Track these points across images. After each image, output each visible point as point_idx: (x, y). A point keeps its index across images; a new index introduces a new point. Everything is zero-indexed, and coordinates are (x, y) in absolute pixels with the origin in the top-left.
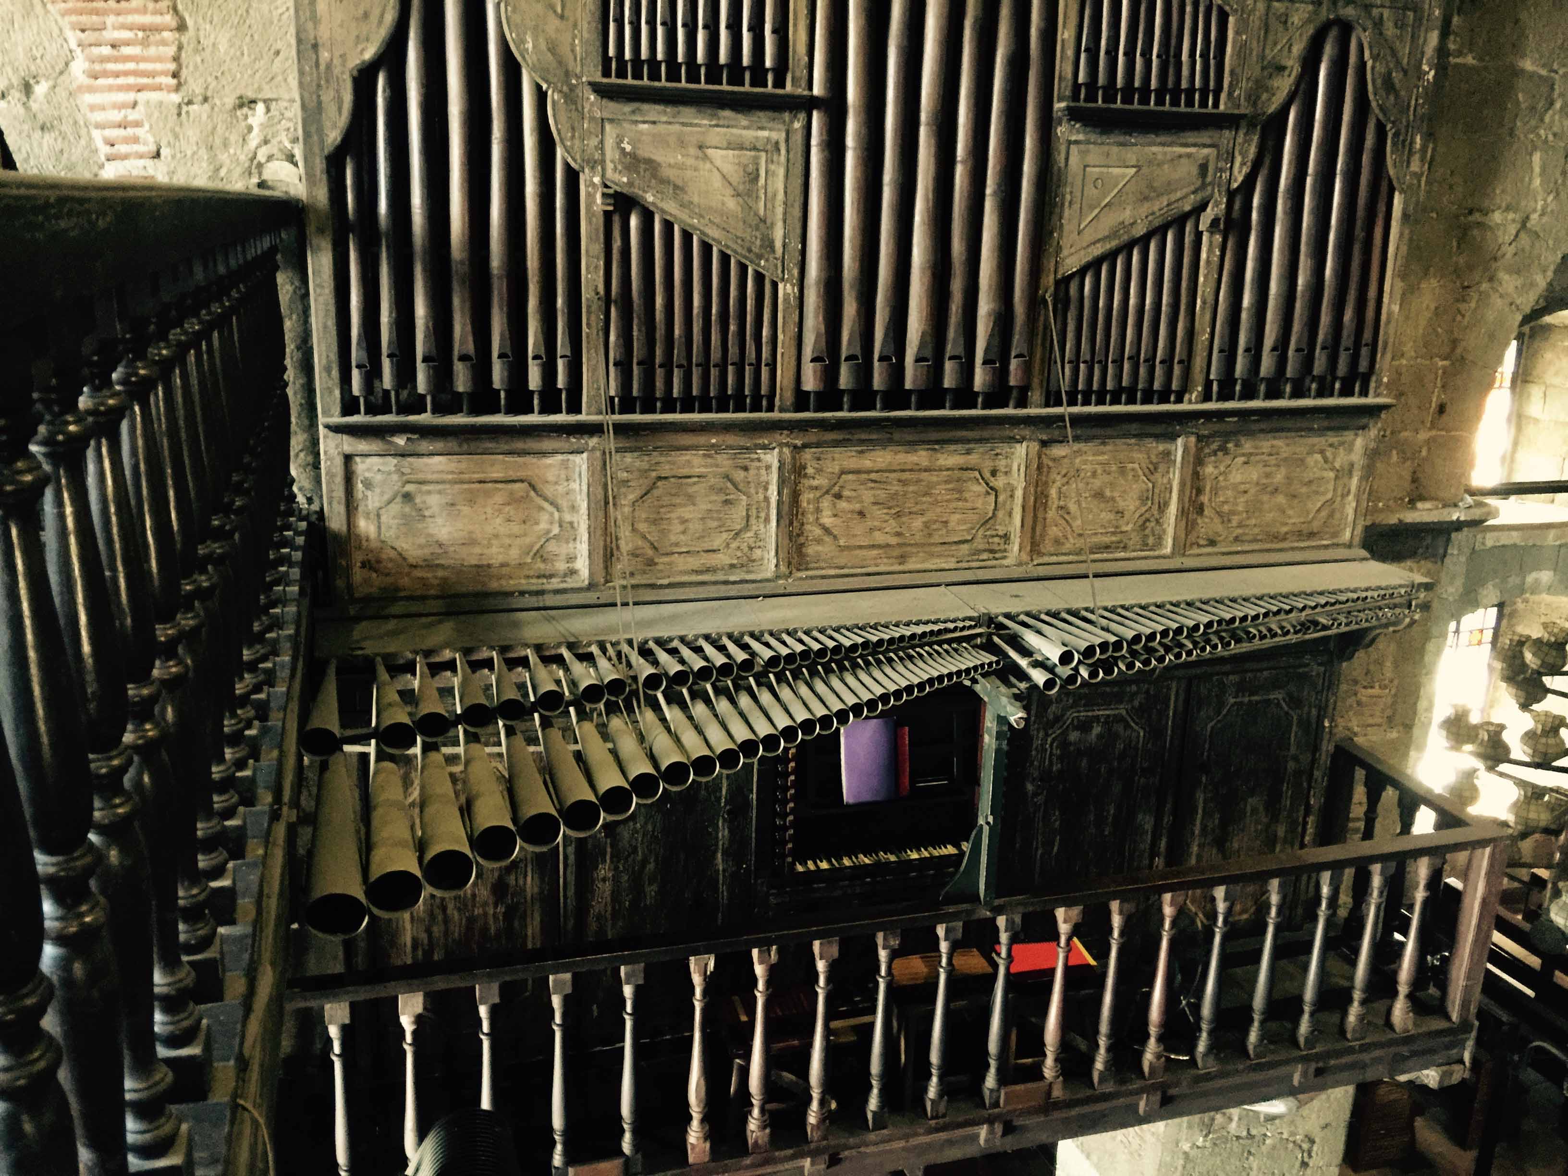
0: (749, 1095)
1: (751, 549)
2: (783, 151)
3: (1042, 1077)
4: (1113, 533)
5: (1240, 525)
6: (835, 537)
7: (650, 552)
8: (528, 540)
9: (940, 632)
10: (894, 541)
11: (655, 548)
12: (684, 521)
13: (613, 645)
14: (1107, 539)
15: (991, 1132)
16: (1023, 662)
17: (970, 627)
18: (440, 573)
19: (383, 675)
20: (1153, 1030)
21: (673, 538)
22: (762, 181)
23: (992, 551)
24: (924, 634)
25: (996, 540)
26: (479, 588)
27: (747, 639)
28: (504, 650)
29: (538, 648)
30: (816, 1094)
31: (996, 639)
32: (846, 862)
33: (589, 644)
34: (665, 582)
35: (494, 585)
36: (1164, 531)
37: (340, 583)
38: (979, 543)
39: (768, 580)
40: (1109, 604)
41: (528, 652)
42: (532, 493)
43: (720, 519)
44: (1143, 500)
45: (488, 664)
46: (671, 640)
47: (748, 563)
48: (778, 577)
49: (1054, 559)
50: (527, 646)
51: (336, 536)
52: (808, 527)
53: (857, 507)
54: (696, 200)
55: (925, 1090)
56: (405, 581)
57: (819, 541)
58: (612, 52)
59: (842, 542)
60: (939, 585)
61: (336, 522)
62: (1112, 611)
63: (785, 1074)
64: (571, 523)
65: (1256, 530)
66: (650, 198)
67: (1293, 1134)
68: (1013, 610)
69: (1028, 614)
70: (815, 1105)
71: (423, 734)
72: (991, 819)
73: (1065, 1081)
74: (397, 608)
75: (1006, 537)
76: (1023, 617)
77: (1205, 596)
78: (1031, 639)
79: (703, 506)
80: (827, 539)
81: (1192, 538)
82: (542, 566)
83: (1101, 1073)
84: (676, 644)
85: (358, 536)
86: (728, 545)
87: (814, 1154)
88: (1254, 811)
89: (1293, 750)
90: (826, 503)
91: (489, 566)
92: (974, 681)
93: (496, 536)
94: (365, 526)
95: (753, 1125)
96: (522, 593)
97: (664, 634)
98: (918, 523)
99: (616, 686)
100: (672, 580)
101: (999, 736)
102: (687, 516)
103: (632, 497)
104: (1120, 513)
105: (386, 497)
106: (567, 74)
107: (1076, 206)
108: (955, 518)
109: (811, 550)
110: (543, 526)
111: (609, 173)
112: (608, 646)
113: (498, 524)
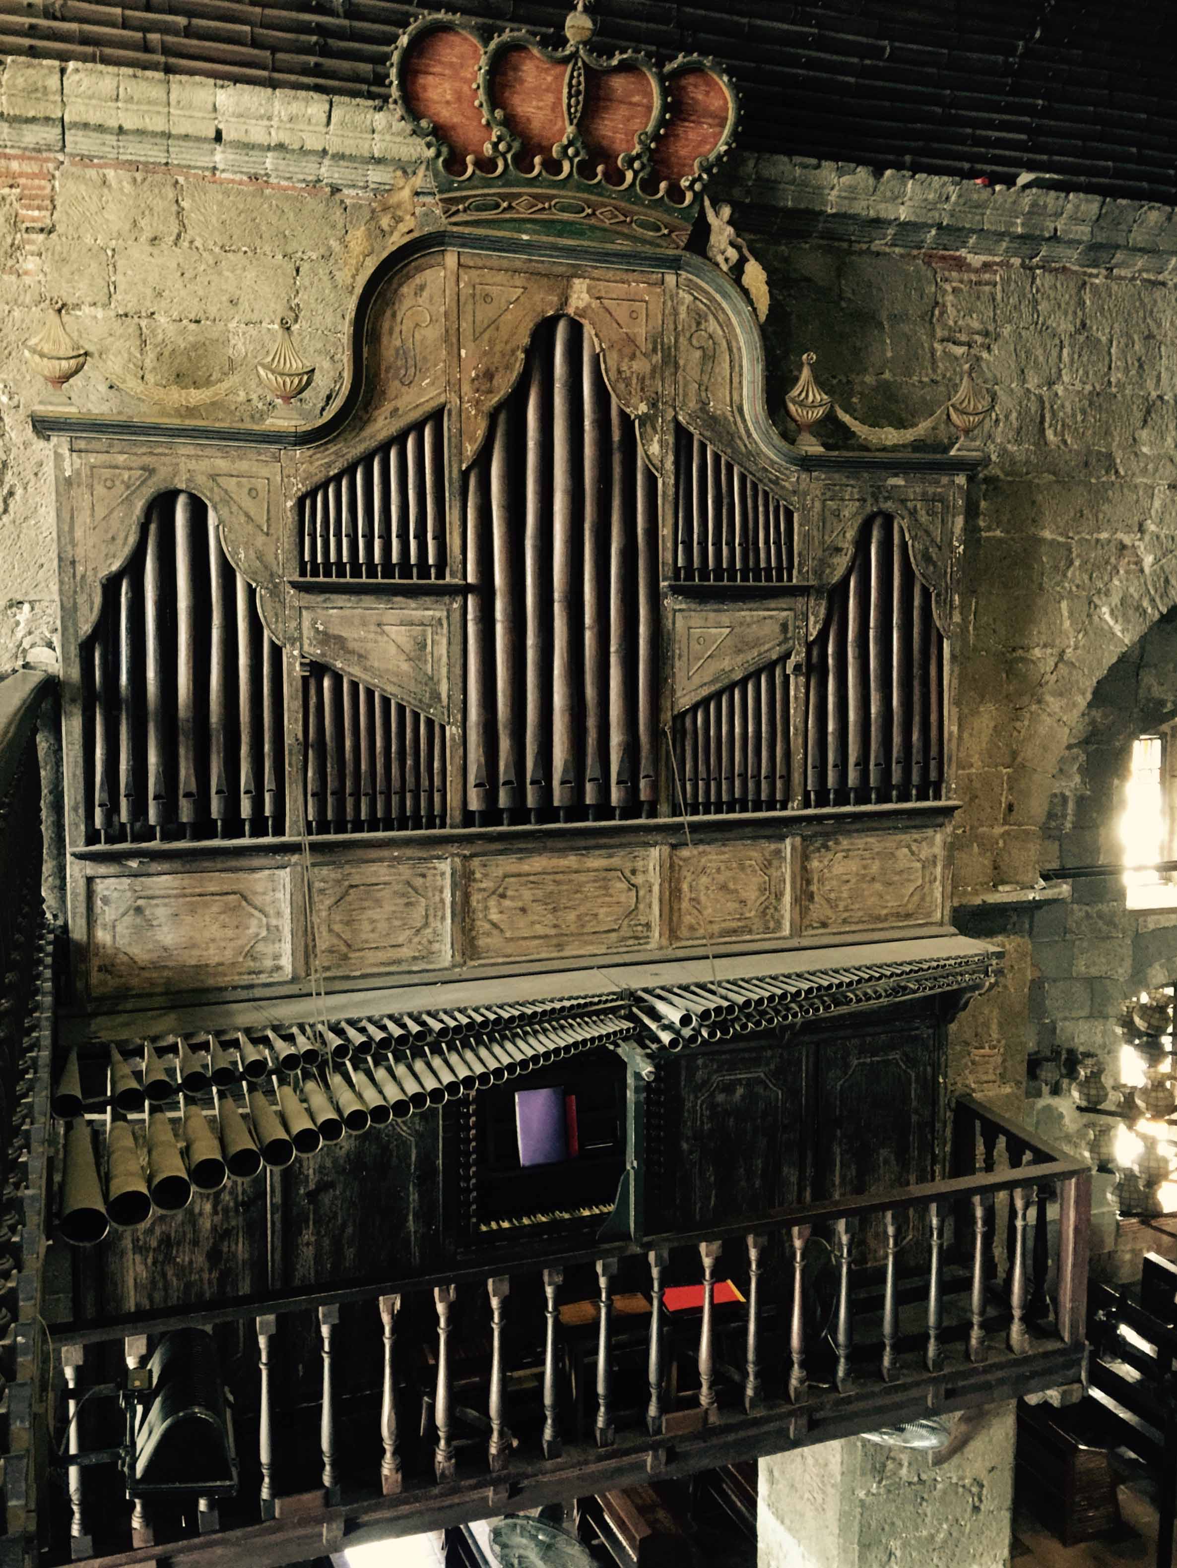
0: (437, 1428)
1: (430, 942)
2: (445, 625)
3: (699, 1404)
4: (739, 920)
5: (846, 910)
6: (502, 931)
7: (344, 949)
8: (240, 942)
9: (586, 1005)
10: (553, 932)
11: (349, 946)
12: (373, 921)
13: (312, 1026)
14: (735, 924)
15: (655, 1457)
16: (653, 1026)
17: (612, 1000)
18: (166, 973)
19: (117, 1056)
20: (796, 1357)
21: (364, 936)
22: (429, 648)
23: (637, 938)
24: (572, 1007)
25: (640, 928)
26: (198, 985)
27: (425, 1017)
28: (218, 1034)
29: (248, 1031)
30: (495, 1425)
31: (635, 1010)
32: (526, 1221)
33: (290, 1027)
34: (358, 973)
35: (211, 982)
36: (782, 917)
37: (80, 985)
38: (625, 932)
39: (446, 969)
40: (731, 978)
41: (240, 1035)
42: (244, 903)
43: (402, 919)
44: (762, 890)
45: (205, 1046)
46: (360, 1020)
47: (428, 955)
48: (454, 966)
49: (690, 943)
50: (239, 1030)
51: (77, 945)
52: (478, 923)
53: (520, 904)
54: (376, 664)
55: (595, 1421)
56: (135, 982)
57: (488, 934)
58: (307, 558)
59: (508, 935)
60: (592, 968)
61: (78, 932)
62: (734, 983)
63: (469, 1411)
64: (277, 927)
65: (860, 914)
66: (339, 665)
67: (962, 1478)
68: (650, 985)
69: (663, 988)
70: (495, 1437)
71: (150, 1098)
72: (635, 1164)
73: (719, 1408)
74: (129, 1006)
75: (648, 926)
76: (658, 991)
77: (812, 969)
78: (662, 1007)
79: (388, 908)
80: (495, 932)
81: (806, 922)
82: (252, 964)
83: (752, 1399)
84: (364, 1023)
85: (97, 946)
86: (410, 941)
87: (495, 1483)
88: (886, 1162)
89: (914, 1104)
90: (492, 903)
91: (207, 965)
92: (617, 1045)
93: (213, 940)
94: (102, 936)
95: (440, 1457)
96: (235, 988)
97: (354, 1015)
98: (571, 916)
99: (310, 1056)
100: (365, 971)
101: (637, 1090)
102: (376, 917)
103: (328, 902)
104: (743, 902)
105: (121, 910)
106: (272, 575)
107: (685, 659)
108: (602, 911)
109: (481, 942)
110: (252, 930)
111: (306, 647)
112: (307, 1028)
113: (214, 930)
